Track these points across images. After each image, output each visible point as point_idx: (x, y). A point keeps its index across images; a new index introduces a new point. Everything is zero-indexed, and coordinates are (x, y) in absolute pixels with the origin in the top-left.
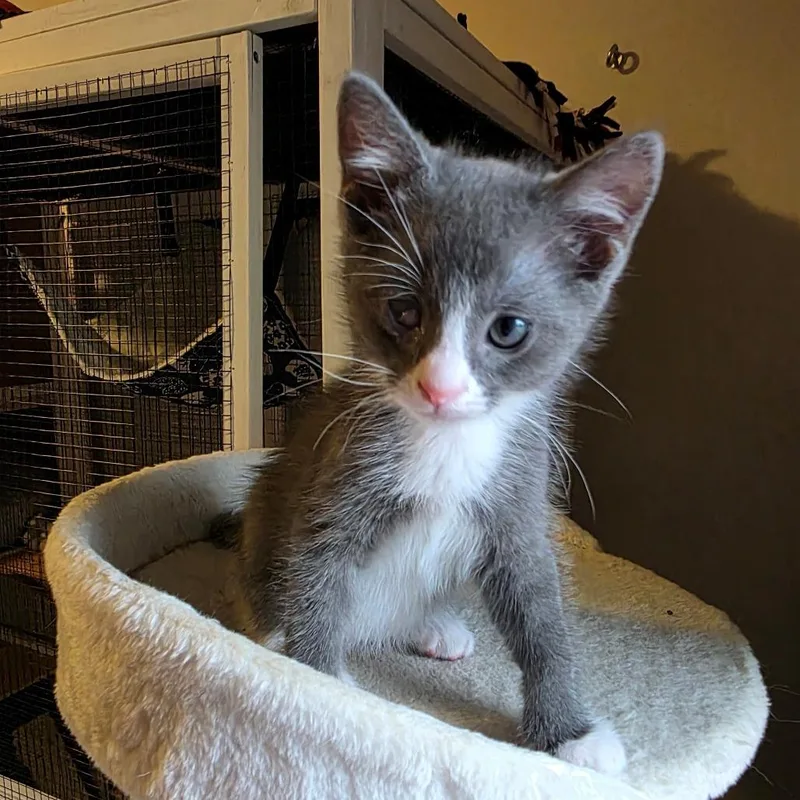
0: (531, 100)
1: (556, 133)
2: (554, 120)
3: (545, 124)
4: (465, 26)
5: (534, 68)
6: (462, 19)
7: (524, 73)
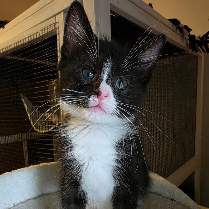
0: (178, 31)
1: (189, 42)
2: (188, 37)
3: (184, 39)
4: (152, 8)
5: (179, 20)
6: (150, 5)
7: (175, 22)
